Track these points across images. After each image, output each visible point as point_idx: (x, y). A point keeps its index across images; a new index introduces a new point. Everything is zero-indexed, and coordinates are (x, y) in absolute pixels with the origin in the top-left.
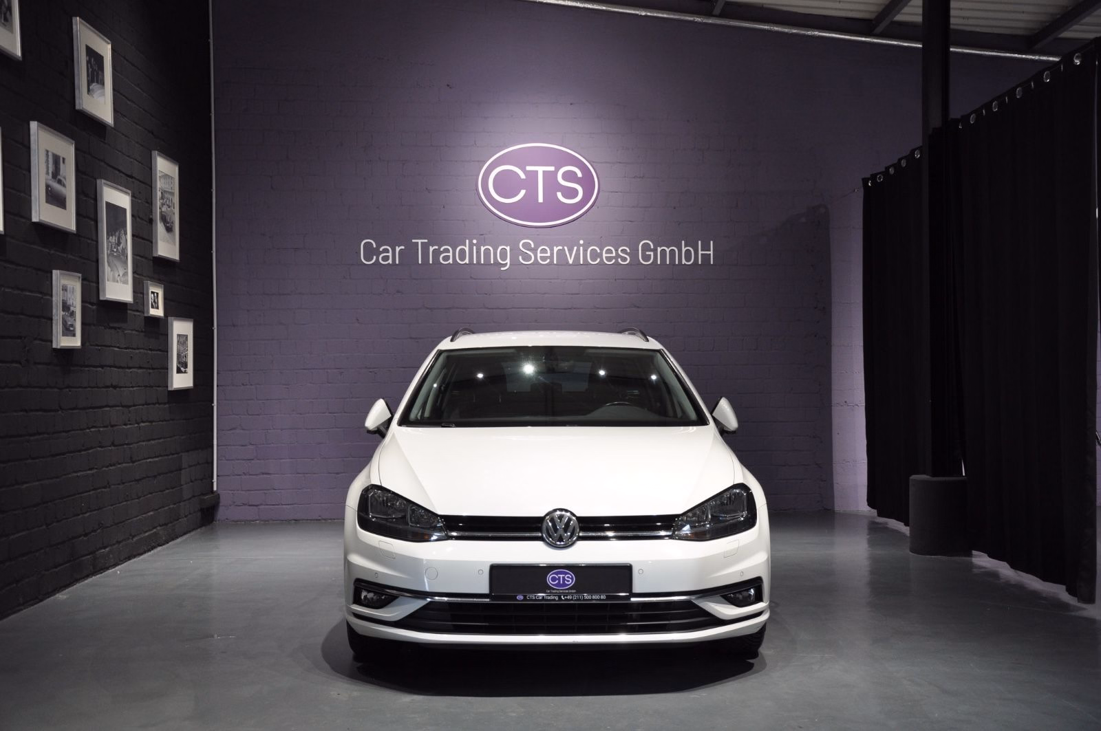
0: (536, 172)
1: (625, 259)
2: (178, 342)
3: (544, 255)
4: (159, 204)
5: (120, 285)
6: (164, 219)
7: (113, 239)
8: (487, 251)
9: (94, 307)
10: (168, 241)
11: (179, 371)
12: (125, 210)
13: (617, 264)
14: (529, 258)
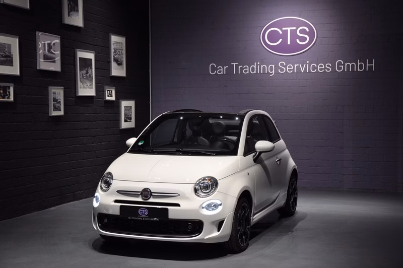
0: (287, 30)
1: (329, 70)
2: (125, 109)
3: (290, 68)
4: (112, 55)
5: (89, 89)
6: (116, 60)
7: (84, 72)
8: (264, 67)
9: (74, 99)
10: (119, 69)
11: (126, 121)
12: (91, 59)
13: (325, 71)
14: (282, 70)
